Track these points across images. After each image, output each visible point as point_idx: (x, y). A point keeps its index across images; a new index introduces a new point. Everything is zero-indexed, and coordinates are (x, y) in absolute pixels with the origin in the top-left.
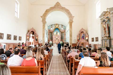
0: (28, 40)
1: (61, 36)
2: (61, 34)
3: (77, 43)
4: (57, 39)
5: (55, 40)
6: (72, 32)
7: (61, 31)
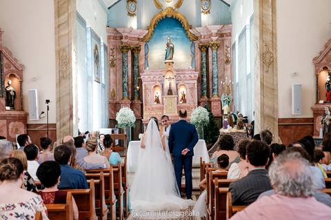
1: (197, 74)
2: (198, 57)
3: (317, 113)
4: (170, 92)
5: (157, 101)
6: (273, 35)
7: (197, 38)
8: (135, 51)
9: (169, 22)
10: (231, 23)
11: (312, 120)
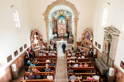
0: (33, 42)
1: (66, 25)
4: (62, 28)
5: (60, 29)
7: (66, 19)
8: (56, 21)
9: (61, 16)
10: (71, 17)
11: (81, 42)
